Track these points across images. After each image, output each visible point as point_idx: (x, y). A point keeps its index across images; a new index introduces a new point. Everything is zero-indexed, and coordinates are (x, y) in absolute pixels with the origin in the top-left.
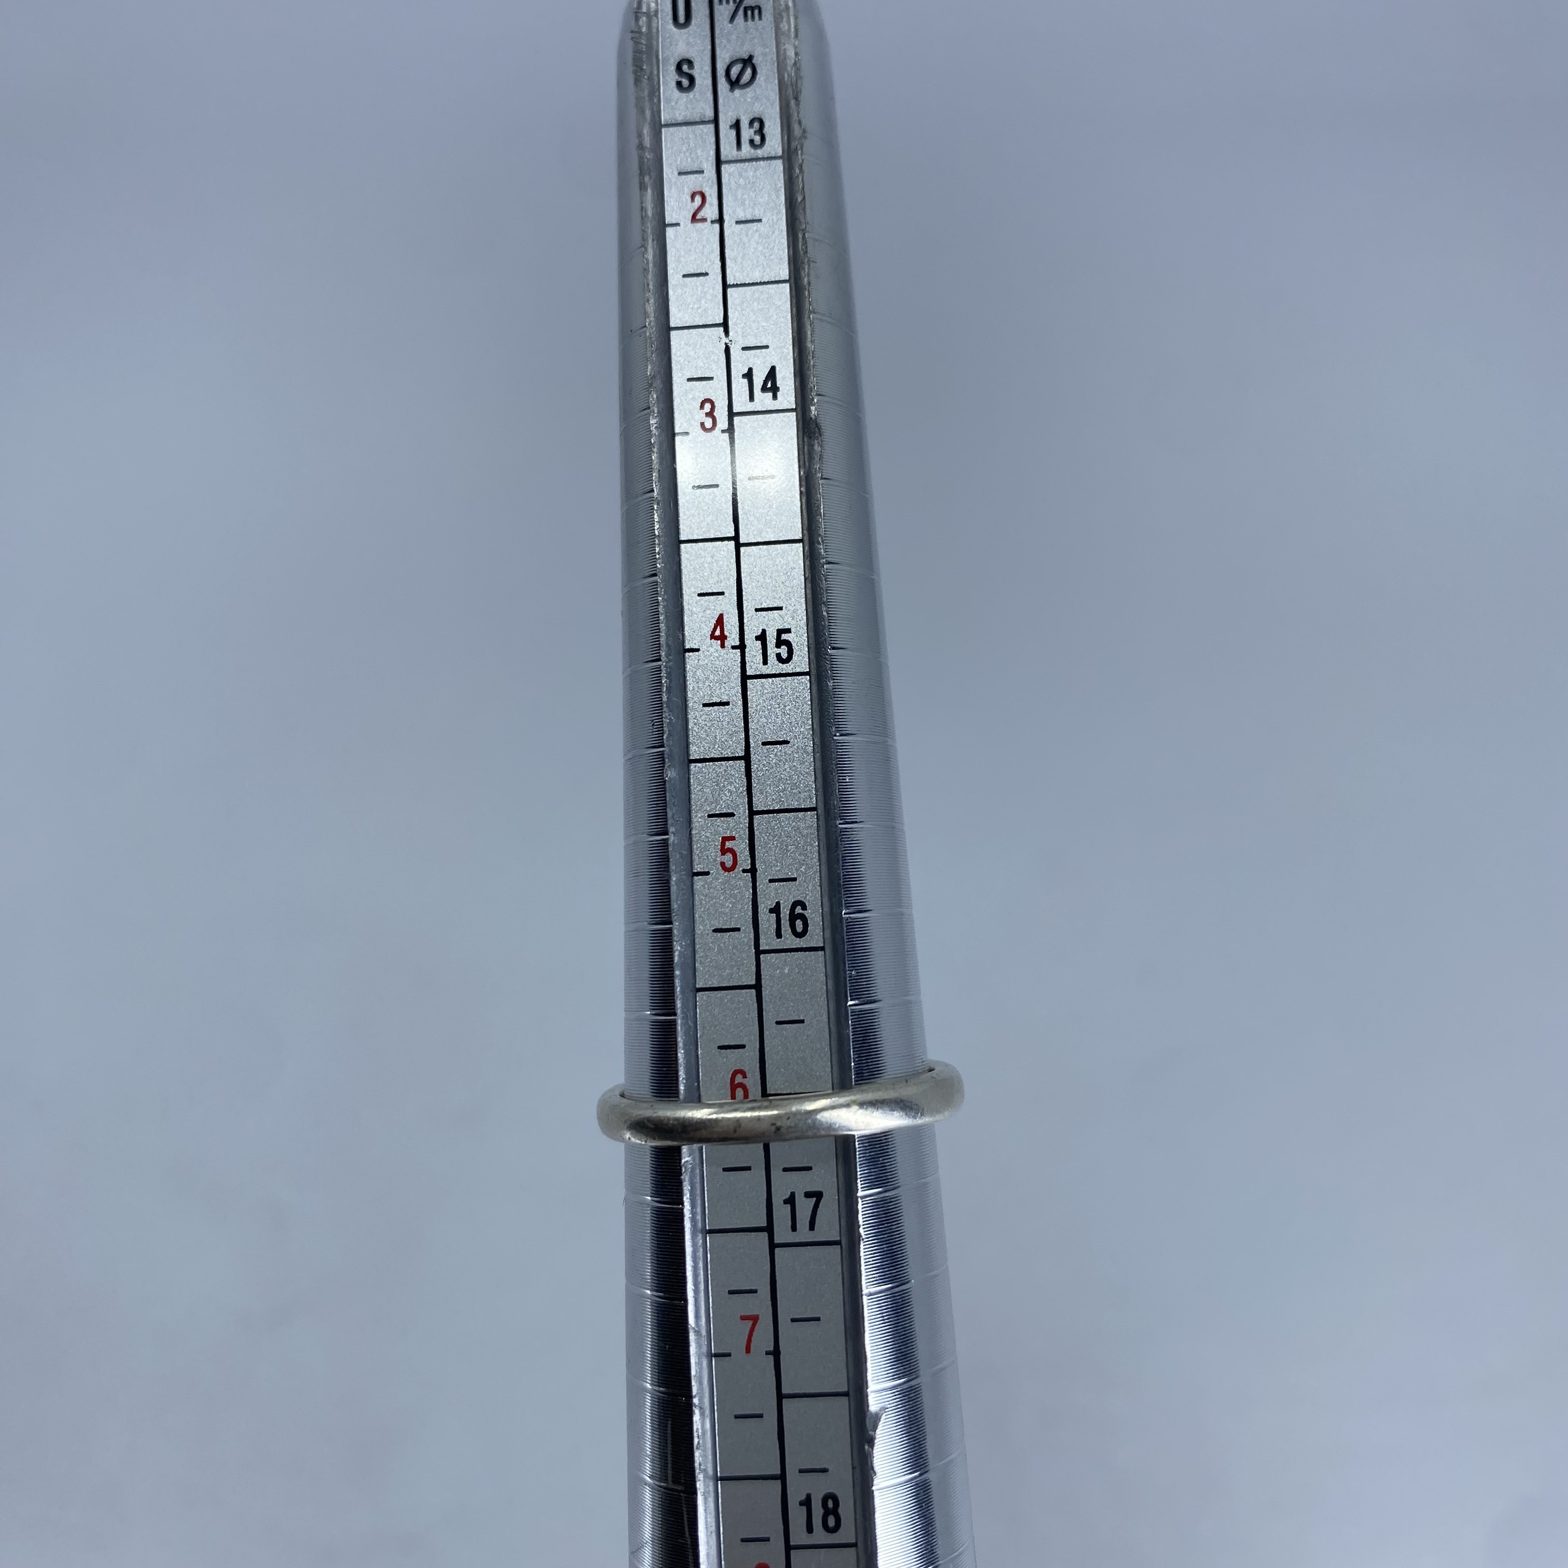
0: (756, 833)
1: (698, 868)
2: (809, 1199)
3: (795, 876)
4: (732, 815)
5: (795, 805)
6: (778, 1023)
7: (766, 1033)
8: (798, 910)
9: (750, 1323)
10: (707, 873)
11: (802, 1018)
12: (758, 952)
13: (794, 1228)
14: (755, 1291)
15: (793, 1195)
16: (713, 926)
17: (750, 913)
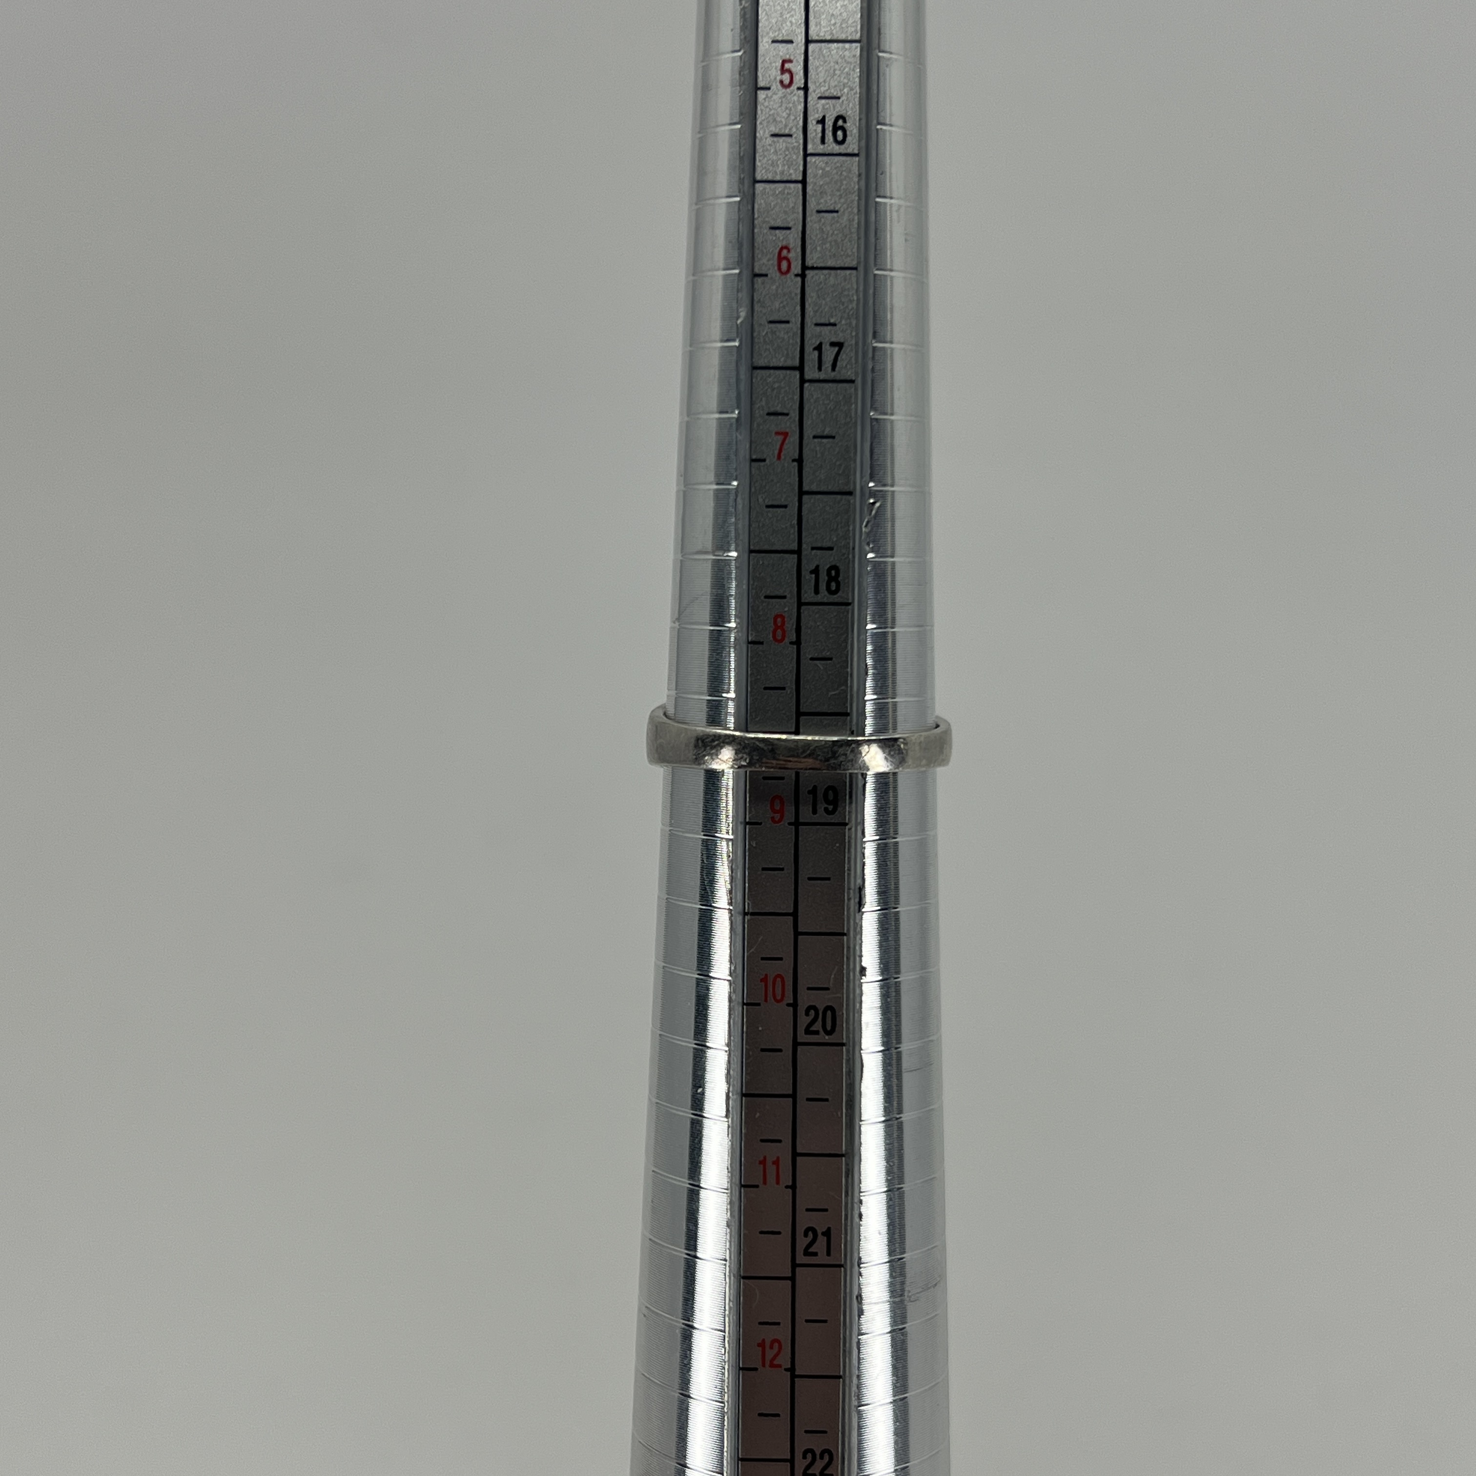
0: (810, 58)
1: (761, 84)
2: (833, 348)
3: (839, 95)
4: (791, 42)
5: (843, 36)
6: (819, 212)
7: (808, 219)
8: (840, 123)
9: (780, 438)
10: (769, 89)
11: (836, 209)
12: (806, 155)
13: (820, 369)
14: (787, 414)
15: (821, 344)
16: (771, 131)
17: (801, 123)
